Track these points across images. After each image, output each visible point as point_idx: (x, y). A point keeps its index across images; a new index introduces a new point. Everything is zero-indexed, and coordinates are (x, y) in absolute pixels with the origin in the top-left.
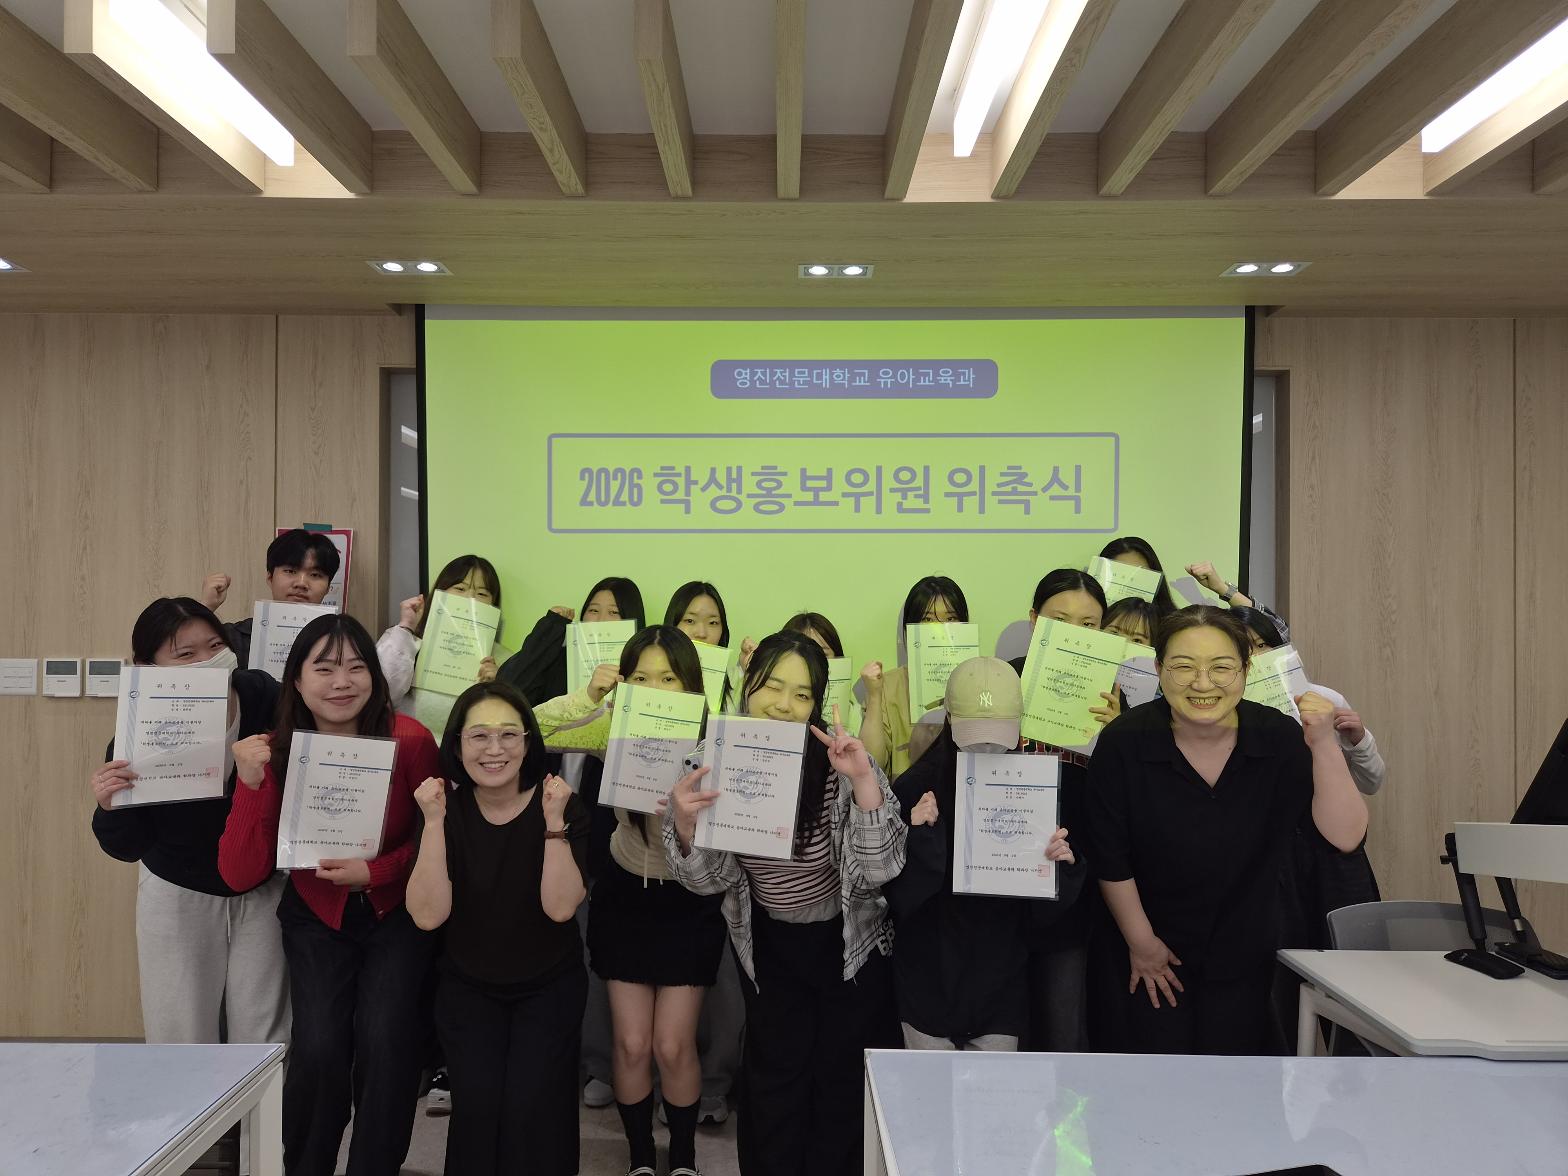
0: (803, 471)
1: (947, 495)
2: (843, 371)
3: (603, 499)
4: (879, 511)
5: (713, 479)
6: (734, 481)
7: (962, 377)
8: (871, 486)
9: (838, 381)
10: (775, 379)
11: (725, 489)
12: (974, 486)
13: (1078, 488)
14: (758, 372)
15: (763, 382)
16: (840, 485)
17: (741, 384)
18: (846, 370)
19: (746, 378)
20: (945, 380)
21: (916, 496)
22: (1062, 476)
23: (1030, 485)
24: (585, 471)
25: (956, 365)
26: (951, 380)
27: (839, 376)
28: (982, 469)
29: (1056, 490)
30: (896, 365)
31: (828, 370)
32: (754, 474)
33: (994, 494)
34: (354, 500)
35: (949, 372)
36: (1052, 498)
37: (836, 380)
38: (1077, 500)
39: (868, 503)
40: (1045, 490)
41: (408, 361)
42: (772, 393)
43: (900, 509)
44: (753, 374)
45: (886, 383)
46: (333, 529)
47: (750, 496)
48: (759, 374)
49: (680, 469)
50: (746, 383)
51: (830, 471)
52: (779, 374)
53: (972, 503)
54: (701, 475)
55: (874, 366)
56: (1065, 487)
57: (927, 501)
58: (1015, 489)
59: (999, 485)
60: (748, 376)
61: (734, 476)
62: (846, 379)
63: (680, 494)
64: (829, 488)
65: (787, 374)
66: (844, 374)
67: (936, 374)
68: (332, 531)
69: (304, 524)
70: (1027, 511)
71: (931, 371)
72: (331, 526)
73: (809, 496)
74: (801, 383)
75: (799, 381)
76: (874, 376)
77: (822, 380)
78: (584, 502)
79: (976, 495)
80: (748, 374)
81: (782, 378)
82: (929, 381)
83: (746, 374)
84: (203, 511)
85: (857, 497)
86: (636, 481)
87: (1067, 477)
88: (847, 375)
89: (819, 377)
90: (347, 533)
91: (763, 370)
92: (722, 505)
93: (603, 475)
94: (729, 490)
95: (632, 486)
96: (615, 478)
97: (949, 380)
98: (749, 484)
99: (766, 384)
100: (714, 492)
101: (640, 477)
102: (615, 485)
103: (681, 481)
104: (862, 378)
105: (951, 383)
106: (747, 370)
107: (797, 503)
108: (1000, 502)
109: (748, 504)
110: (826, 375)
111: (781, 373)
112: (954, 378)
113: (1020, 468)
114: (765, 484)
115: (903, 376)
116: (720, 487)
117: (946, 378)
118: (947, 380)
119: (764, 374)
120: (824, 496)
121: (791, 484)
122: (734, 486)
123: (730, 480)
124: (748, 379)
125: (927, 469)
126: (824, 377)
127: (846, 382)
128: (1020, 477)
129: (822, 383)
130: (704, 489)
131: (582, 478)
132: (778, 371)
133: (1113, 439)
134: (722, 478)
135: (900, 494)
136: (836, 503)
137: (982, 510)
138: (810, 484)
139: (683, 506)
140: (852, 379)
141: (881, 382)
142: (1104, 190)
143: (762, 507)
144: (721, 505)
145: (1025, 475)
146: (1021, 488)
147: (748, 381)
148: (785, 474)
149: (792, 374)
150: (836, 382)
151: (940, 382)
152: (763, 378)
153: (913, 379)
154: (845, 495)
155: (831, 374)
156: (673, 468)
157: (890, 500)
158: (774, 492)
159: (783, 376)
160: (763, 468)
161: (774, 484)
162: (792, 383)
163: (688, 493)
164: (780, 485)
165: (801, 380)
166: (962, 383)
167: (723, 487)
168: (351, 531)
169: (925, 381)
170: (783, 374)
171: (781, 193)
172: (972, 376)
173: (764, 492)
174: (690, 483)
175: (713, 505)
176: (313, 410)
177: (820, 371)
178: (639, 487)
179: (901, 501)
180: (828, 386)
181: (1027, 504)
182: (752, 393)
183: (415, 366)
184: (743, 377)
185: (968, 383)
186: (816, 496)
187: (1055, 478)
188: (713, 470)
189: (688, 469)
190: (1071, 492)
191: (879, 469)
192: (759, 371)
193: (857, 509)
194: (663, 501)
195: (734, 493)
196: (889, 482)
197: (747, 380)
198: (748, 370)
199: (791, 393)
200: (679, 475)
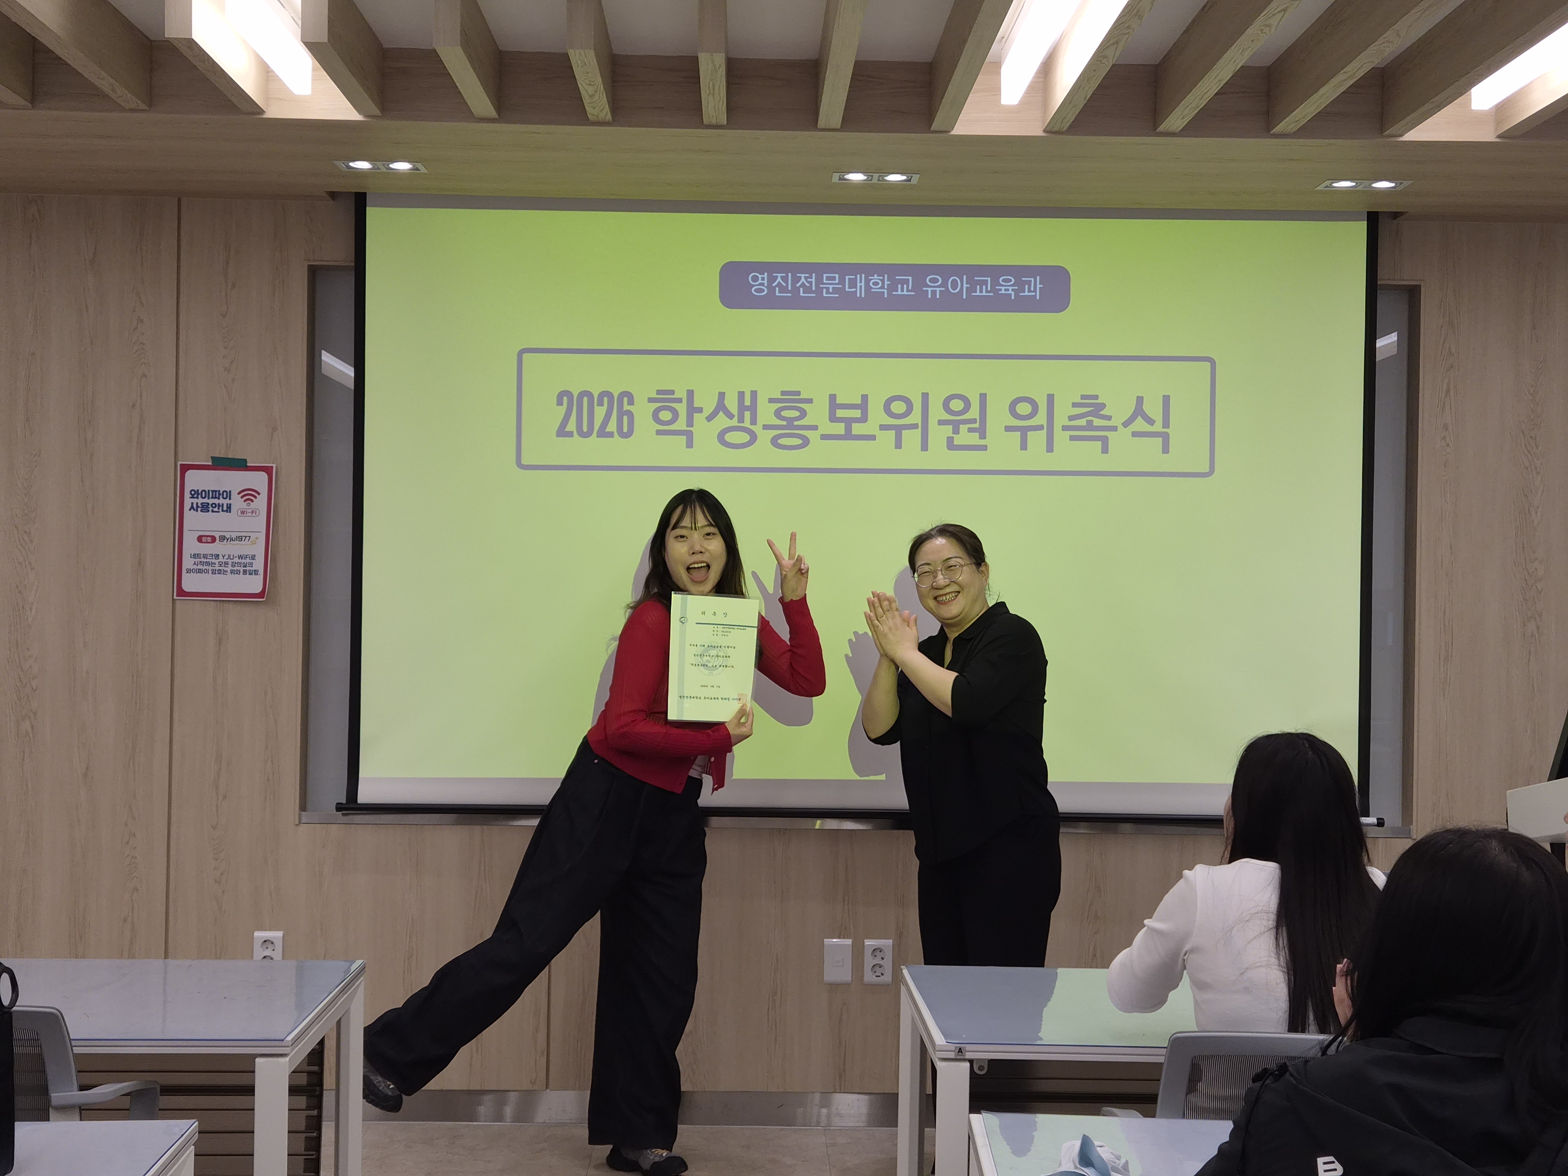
0: (833, 398)
1: (1008, 429)
2: (881, 278)
3: (585, 429)
4: (925, 447)
5: (721, 406)
6: (748, 408)
7: (1027, 286)
8: (915, 417)
9: (875, 289)
10: (798, 285)
11: (736, 418)
12: (1041, 419)
13: (1166, 423)
14: (777, 276)
15: (783, 289)
16: (877, 415)
17: (756, 290)
18: (886, 276)
19: (763, 284)
20: (1006, 290)
21: (971, 430)
22: (1146, 407)
23: (1109, 418)
24: (563, 396)
25: (1020, 272)
26: (1013, 290)
27: (877, 284)
28: (1051, 398)
29: (1140, 425)
30: (946, 271)
31: (863, 275)
32: (771, 401)
33: (1065, 428)
34: (275, 429)
35: (1011, 281)
36: (1135, 434)
37: (873, 289)
38: (1166, 438)
39: (912, 438)
40: (1126, 424)
41: (342, 255)
42: (794, 303)
43: (951, 445)
44: (772, 279)
45: (934, 292)
46: (248, 465)
47: (766, 427)
48: (779, 279)
49: (681, 393)
50: (764, 291)
51: (865, 398)
52: (803, 280)
53: (1037, 439)
54: (706, 401)
55: (920, 272)
56: (1151, 422)
57: (983, 436)
58: (1090, 423)
59: (1071, 418)
60: (765, 282)
61: (748, 403)
62: (886, 287)
63: (681, 424)
64: (864, 419)
65: (813, 280)
66: (883, 281)
67: (995, 282)
68: (247, 466)
69: (212, 457)
70: (1105, 450)
71: (989, 279)
72: (245, 461)
73: (840, 429)
74: (831, 291)
75: (828, 289)
76: (919, 285)
77: (856, 288)
78: (562, 432)
79: (1043, 429)
80: (766, 279)
81: (808, 285)
82: (987, 291)
83: (763, 279)
84: (86, 440)
85: (899, 430)
86: (626, 407)
87: (1154, 409)
88: (886, 283)
89: (853, 284)
90: (268, 470)
91: (784, 275)
92: (734, 437)
93: (585, 399)
94: (741, 419)
95: (621, 413)
96: (601, 404)
97: (1010, 290)
98: (766, 413)
99: (789, 292)
100: (722, 421)
101: (631, 402)
102: (600, 412)
103: (682, 408)
104: (905, 286)
105: (1013, 293)
106: (764, 274)
107: (824, 437)
108: (1072, 438)
109: (765, 437)
110: (861, 282)
111: (806, 278)
112: (1016, 288)
113: (1096, 397)
114: (785, 413)
115: (954, 285)
116: (730, 416)
117: (1007, 288)
118: (1008, 290)
119: (785, 279)
120: (857, 429)
121: (817, 414)
122: (747, 414)
123: (742, 408)
124: (766, 285)
125: (983, 397)
126: (859, 284)
127: (886, 291)
128: (1098, 409)
129: (856, 291)
130: (710, 418)
131: (560, 403)
132: (803, 276)
133: (1208, 365)
134: (732, 404)
135: (950, 428)
136: (872, 438)
137: (1050, 448)
138: (840, 413)
139: (683, 438)
140: (892, 288)
141: (928, 290)
142: (1161, 128)
143: (782, 441)
144: (730, 437)
145: (1103, 406)
146: (1097, 422)
147: (766, 287)
148: (810, 401)
149: (819, 281)
150: (872, 290)
151: (1000, 292)
152: (784, 285)
153: (967, 287)
154: (883, 427)
155: (867, 281)
156: (672, 392)
157: (939, 434)
158: (796, 423)
159: (808, 282)
160: (783, 393)
161: (796, 414)
162: (819, 290)
163: (690, 423)
164: (803, 414)
165: (831, 287)
166: (1027, 293)
167: (734, 416)
168: (272, 467)
169: (981, 291)
170: (808, 280)
171: (821, 123)
172: (1038, 286)
173: (785, 423)
174: (692, 410)
175: (721, 437)
176: (224, 316)
177: (854, 277)
178: (630, 415)
179: (954, 435)
180: (863, 296)
181: (1105, 441)
182: (770, 302)
183: (353, 264)
184: (760, 283)
185: (1034, 294)
186: (848, 429)
187: (1139, 411)
188: (722, 396)
189: (690, 394)
190: (1158, 427)
191: (925, 397)
192: (779, 275)
193: (898, 445)
194: (659, 433)
195: (747, 424)
196: (937, 412)
197: (764, 286)
198: (766, 274)
199: (818, 303)
200: (679, 400)
